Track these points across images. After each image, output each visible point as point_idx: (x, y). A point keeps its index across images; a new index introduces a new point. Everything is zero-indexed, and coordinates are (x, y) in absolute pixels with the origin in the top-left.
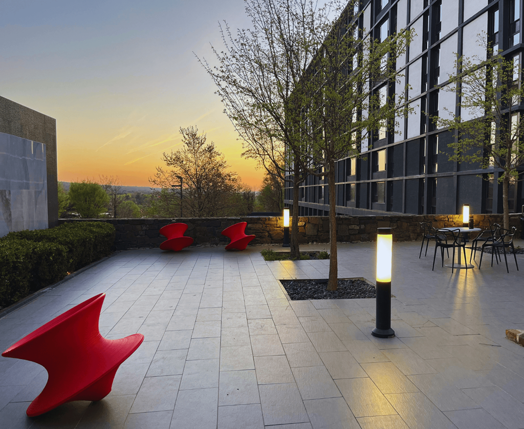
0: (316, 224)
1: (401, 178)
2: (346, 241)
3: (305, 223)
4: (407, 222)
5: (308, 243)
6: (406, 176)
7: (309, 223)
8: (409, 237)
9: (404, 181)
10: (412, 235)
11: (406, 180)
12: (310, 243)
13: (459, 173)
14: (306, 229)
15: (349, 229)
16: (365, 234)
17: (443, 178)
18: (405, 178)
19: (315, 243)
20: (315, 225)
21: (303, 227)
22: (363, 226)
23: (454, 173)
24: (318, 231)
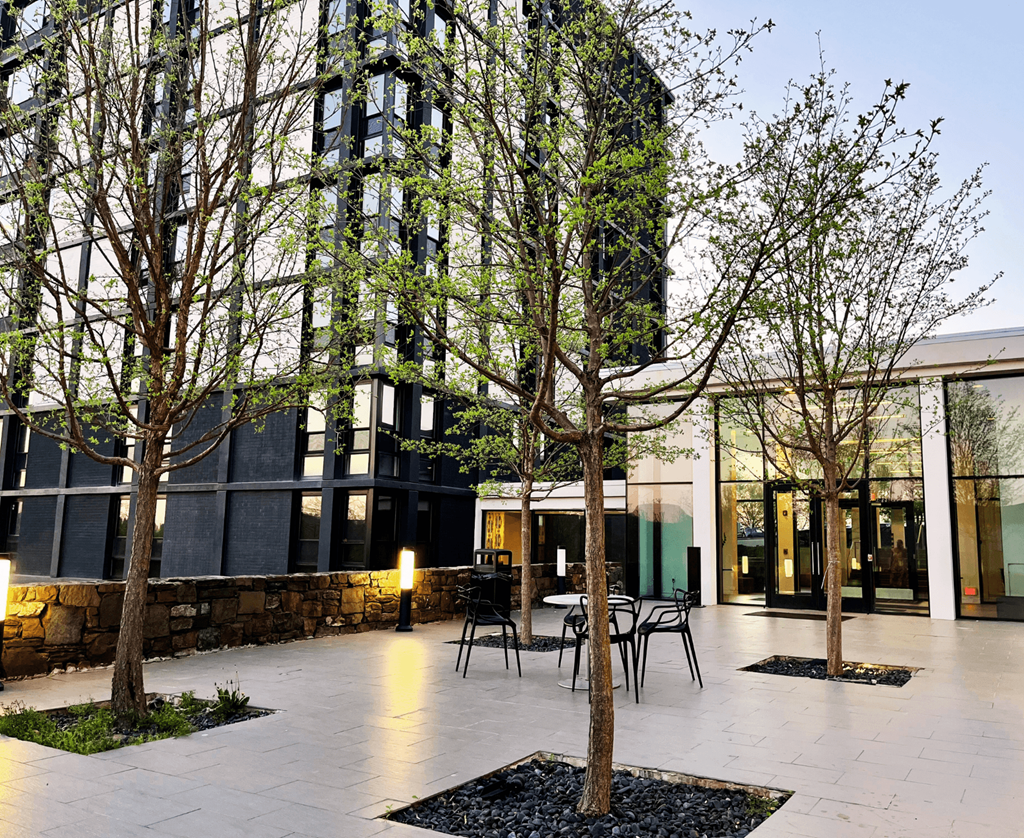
0: (77, 608)
1: (52, 491)
2: (161, 654)
3: (46, 606)
4: (299, 592)
5: (49, 671)
6: (67, 486)
7: (57, 603)
8: (302, 627)
9: (61, 501)
10: (308, 625)
11: (67, 497)
12: (56, 671)
13: (233, 486)
14: (46, 626)
15: (173, 618)
16: (209, 629)
17: (184, 496)
18: (64, 491)
19: (71, 669)
20: (74, 610)
21: (37, 621)
22: (205, 608)
23: (217, 486)
24: (84, 630)
